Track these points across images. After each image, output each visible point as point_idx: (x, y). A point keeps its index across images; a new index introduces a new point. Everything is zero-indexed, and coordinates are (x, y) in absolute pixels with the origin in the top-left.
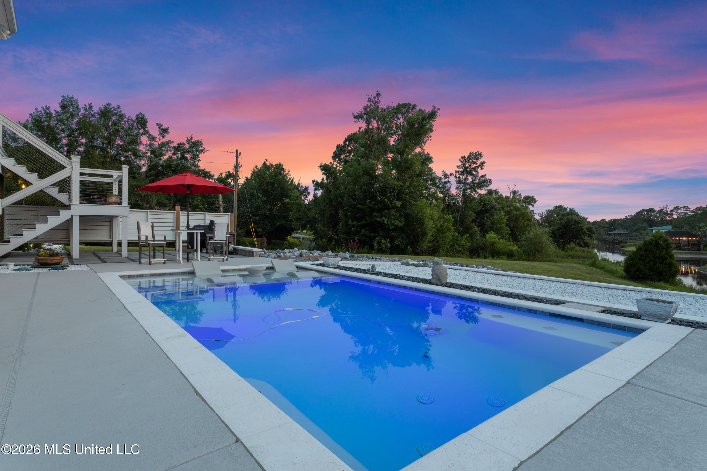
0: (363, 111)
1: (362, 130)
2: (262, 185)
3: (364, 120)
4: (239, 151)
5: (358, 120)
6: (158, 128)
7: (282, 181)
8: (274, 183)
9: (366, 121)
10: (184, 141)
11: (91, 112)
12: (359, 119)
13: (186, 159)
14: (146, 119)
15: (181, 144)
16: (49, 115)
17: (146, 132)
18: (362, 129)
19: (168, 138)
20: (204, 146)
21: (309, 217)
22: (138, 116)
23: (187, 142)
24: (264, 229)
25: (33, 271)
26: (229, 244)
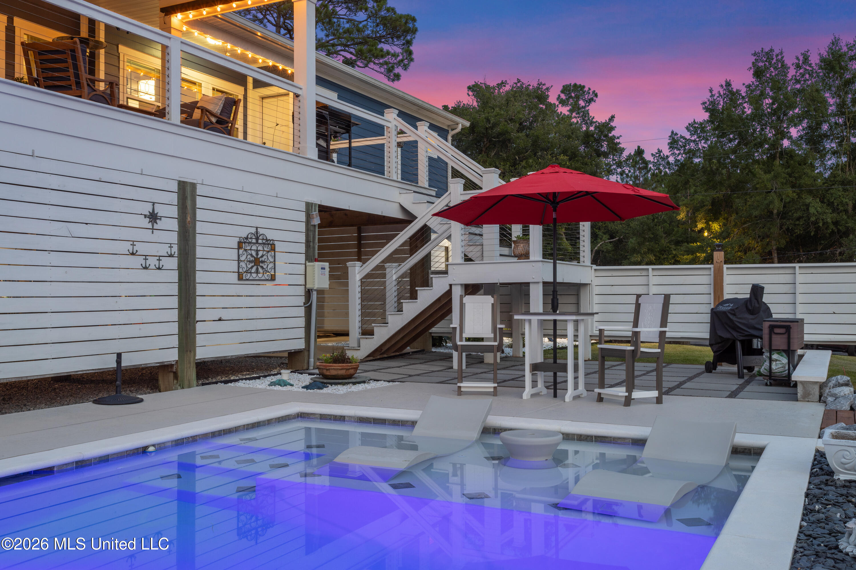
25: (289, 388)
26: (775, 356)
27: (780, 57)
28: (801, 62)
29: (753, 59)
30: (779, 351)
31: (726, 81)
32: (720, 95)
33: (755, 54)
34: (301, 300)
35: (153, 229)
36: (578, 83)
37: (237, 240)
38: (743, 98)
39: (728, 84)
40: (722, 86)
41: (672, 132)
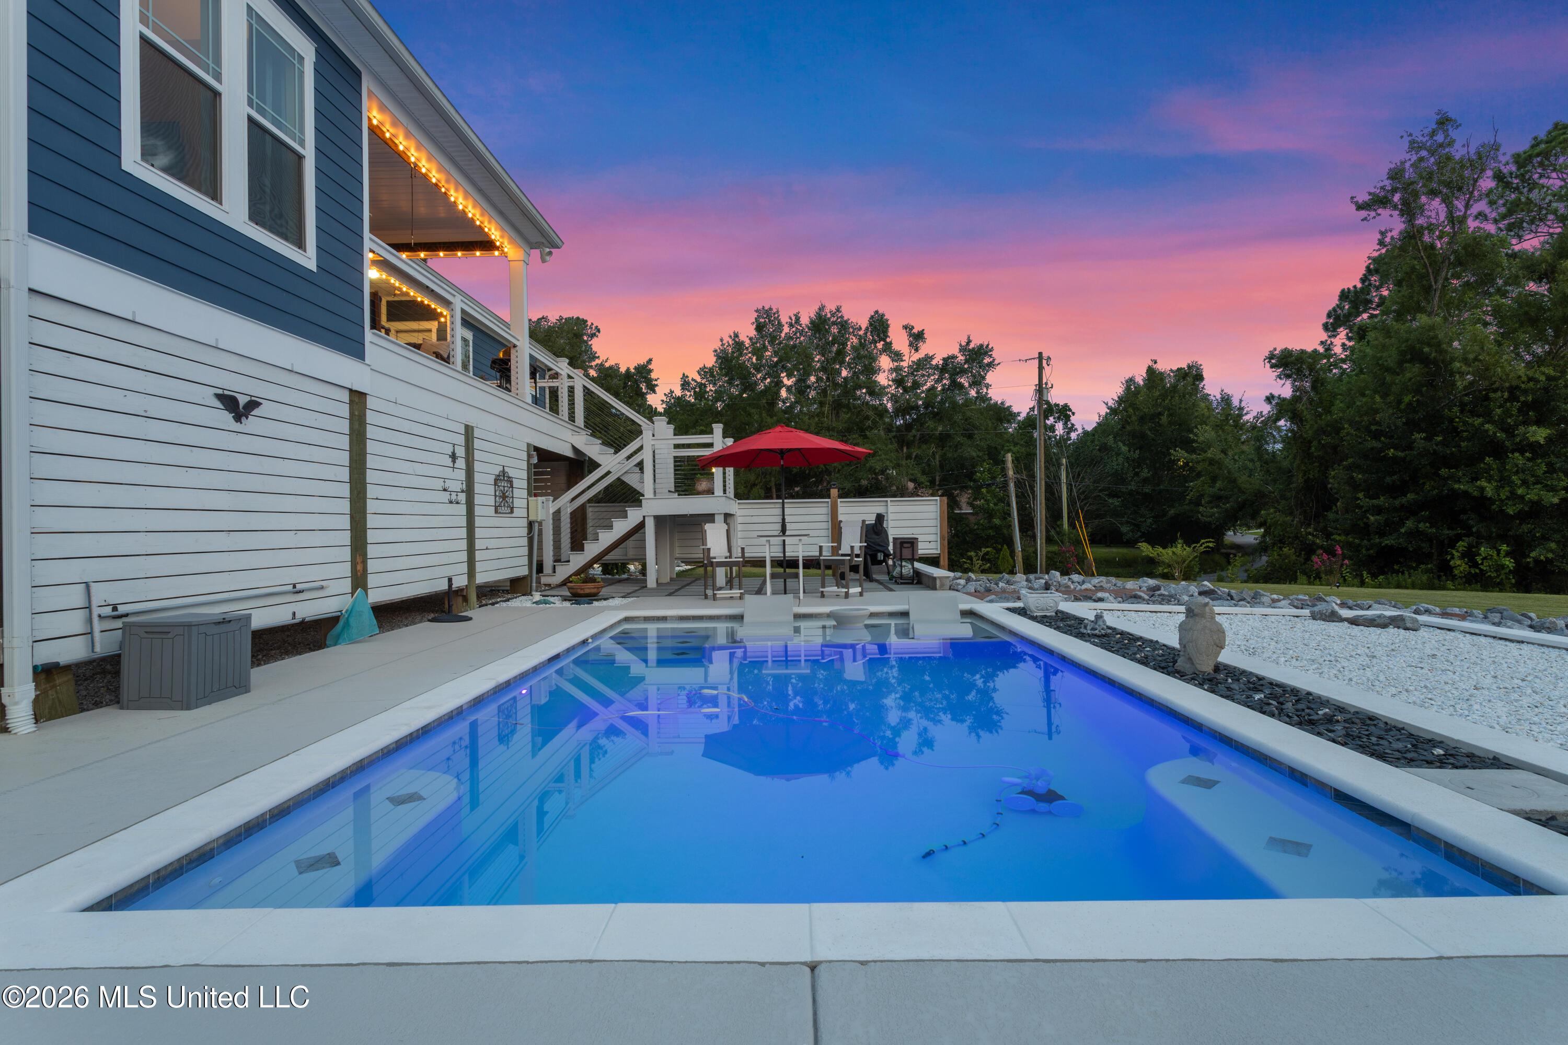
0: (1388, 183)
1: (1392, 238)
2: (1129, 423)
3: (1395, 207)
4: (1045, 355)
5: (1373, 214)
6: (906, 334)
7: (1180, 408)
8: (1160, 414)
9: (1401, 210)
10: (954, 350)
11: (799, 327)
12: (1375, 210)
13: (961, 386)
14: (887, 321)
15: (949, 358)
16: (739, 345)
17: (888, 348)
18: (1389, 235)
19: (925, 349)
20: (994, 354)
21: (1244, 493)
22: (872, 317)
23: (960, 351)
24: (1137, 526)
25: (552, 605)
26: (904, 563)
27: (776, 315)
28: (793, 322)
29: (756, 315)
30: (906, 560)
31: (734, 333)
32: (729, 345)
33: (757, 311)
34: (525, 531)
35: (453, 468)
36: (581, 317)
37: (494, 477)
38: (747, 348)
39: (736, 335)
40: (730, 337)
41: (684, 374)
